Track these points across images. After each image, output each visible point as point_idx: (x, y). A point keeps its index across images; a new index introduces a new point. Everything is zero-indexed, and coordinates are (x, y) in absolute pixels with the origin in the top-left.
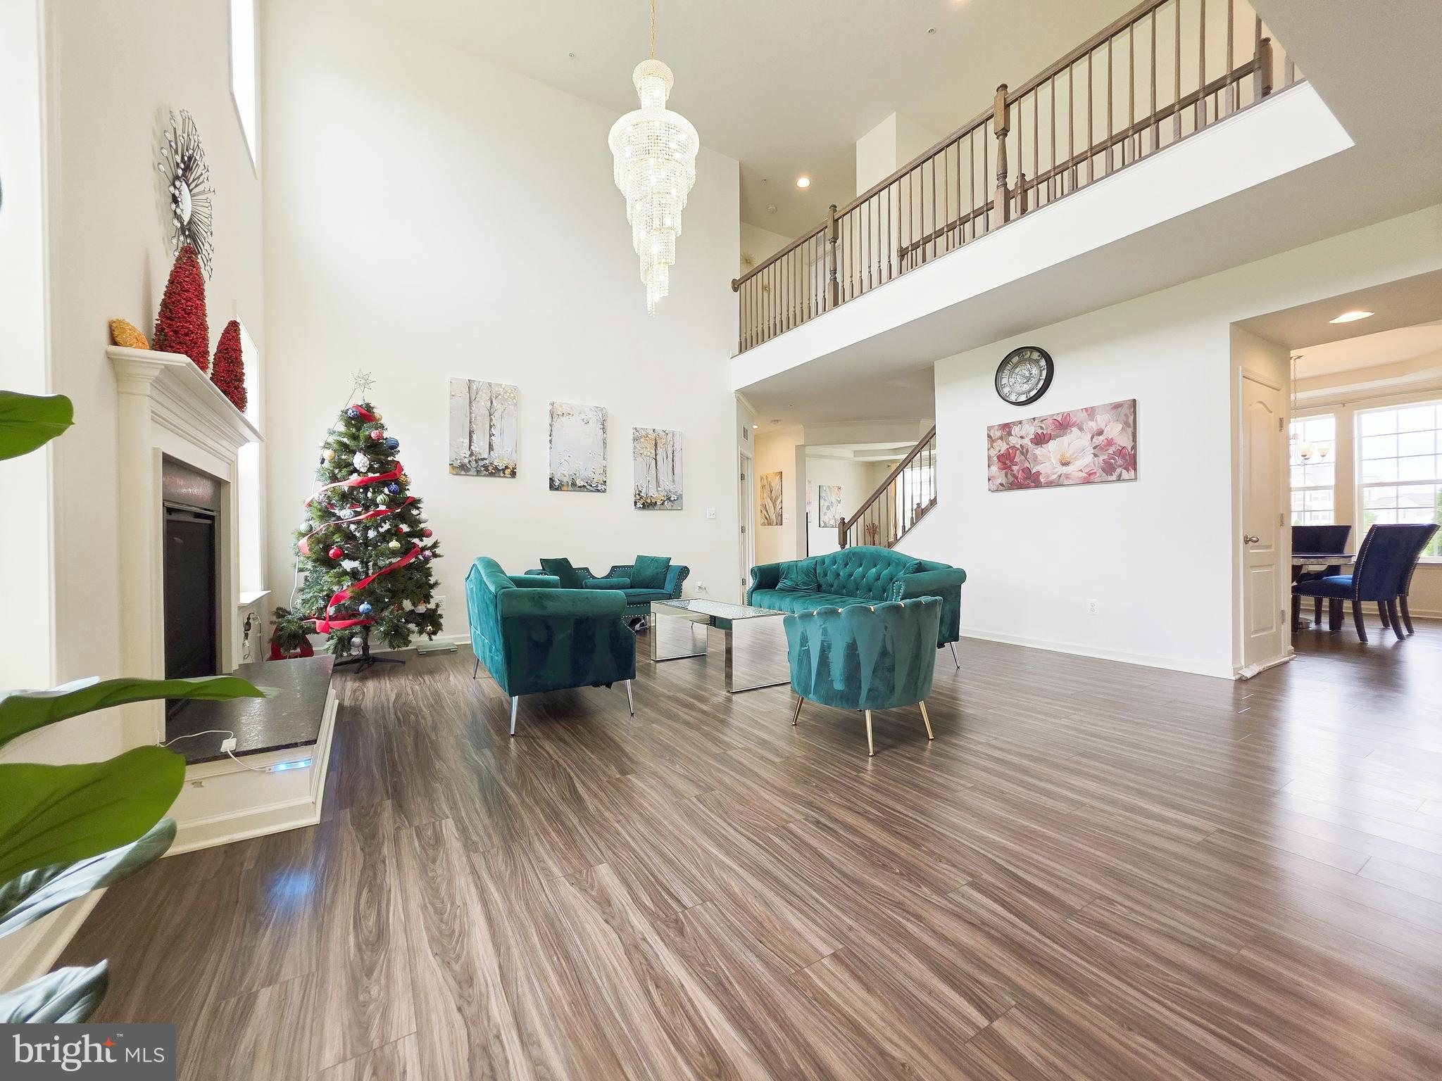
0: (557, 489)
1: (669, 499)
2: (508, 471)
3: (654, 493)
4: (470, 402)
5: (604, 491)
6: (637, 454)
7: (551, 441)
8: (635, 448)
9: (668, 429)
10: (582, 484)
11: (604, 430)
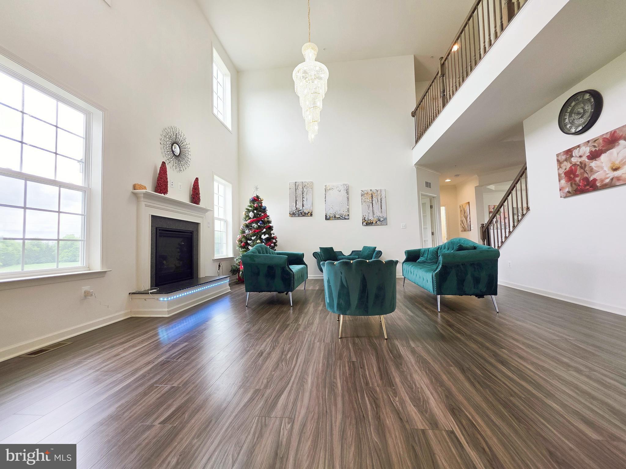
0: (328, 220)
1: (379, 220)
2: (309, 214)
3: (371, 218)
4: (296, 190)
5: (348, 219)
6: (363, 202)
7: (325, 200)
8: (362, 199)
9: (378, 189)
10: (339, 216)
11: (347, 193)
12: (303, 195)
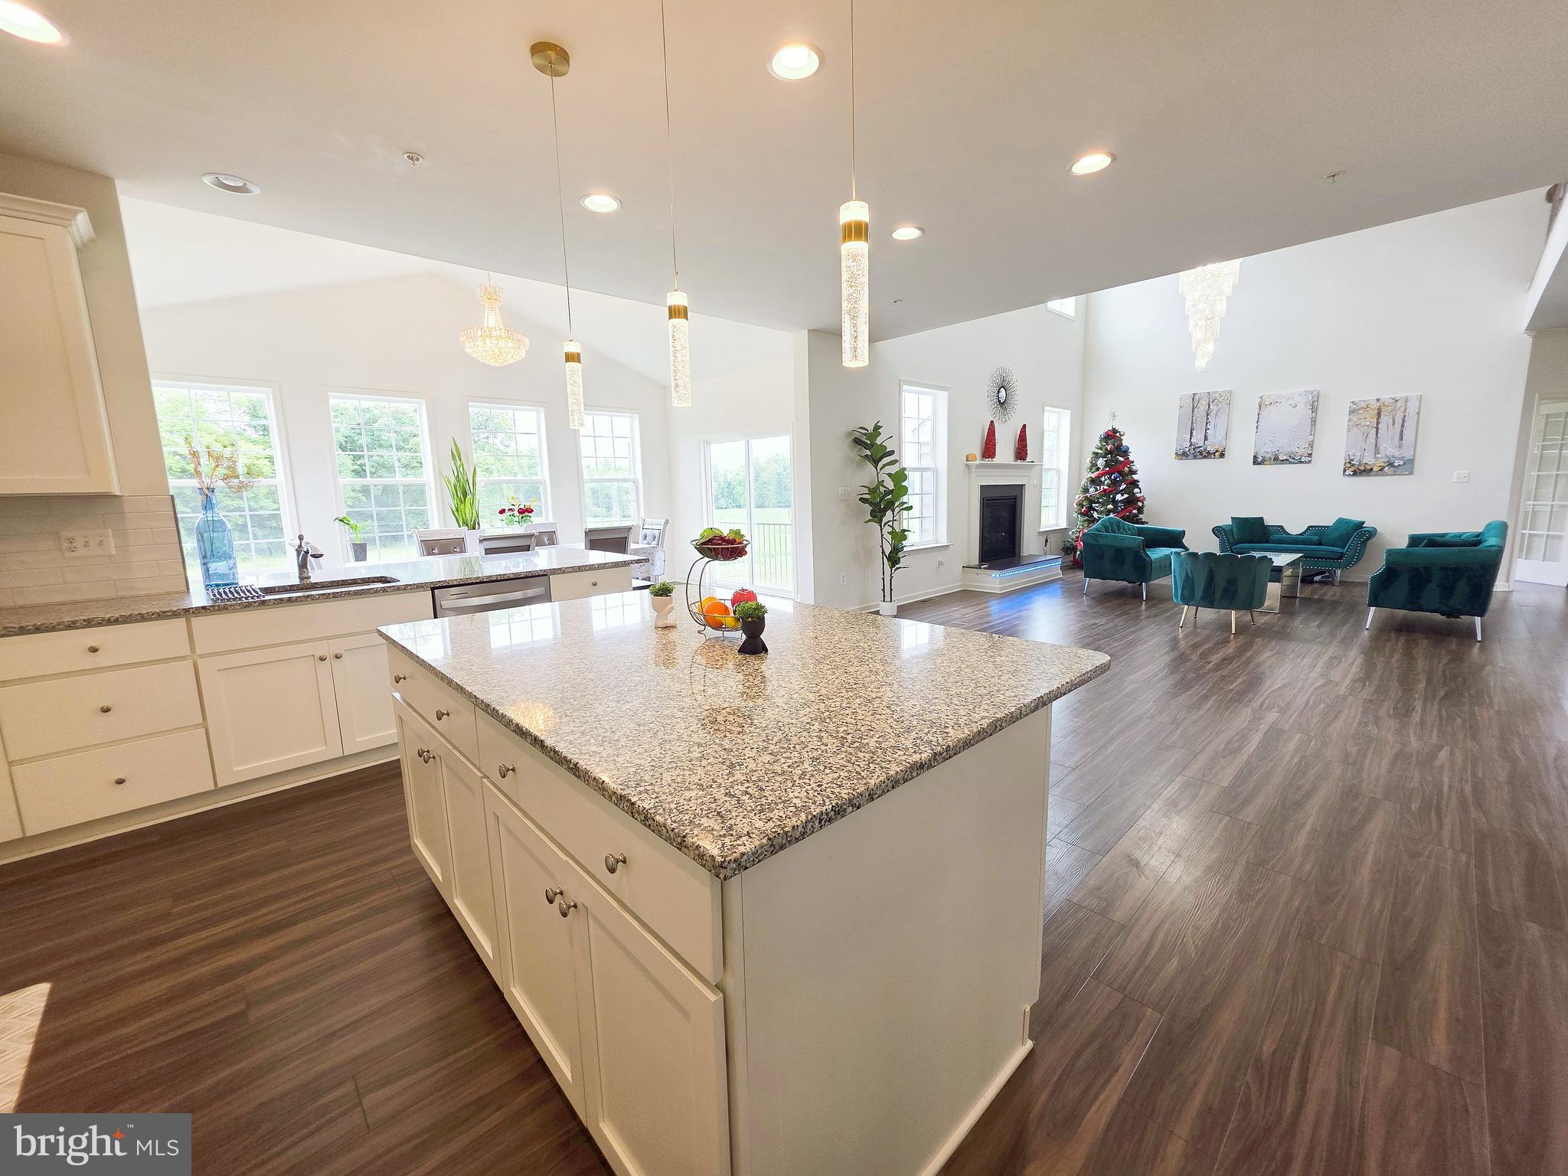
0: (1259, 464)
1: (1391, 465)
2: (1218, 454)
3: (1369, 460)
4: (1193, 409)
5: (1310, 462)
6: (1352, 426)
7: (1257, 427)
8: (1350, 420)
9: (1398, 396)
10: (1285, 458)
11: (1314, 409)
12: (1208, 419)
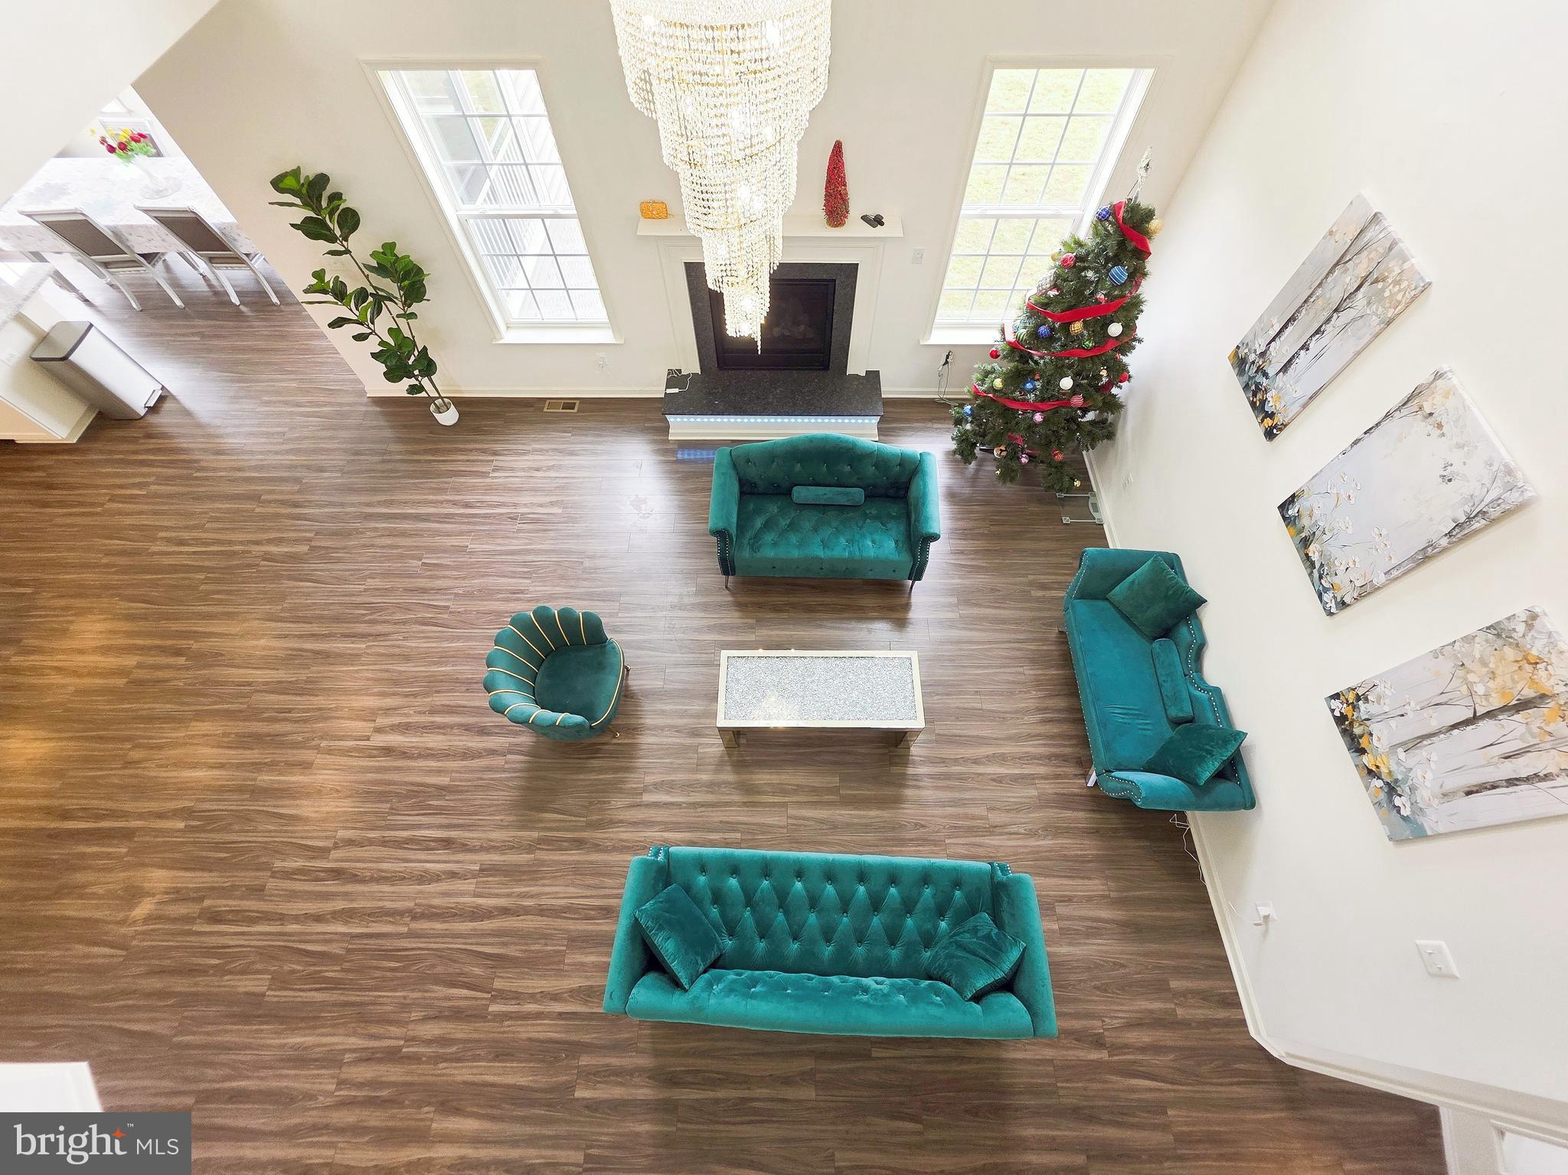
0: (1285, 517)
1: (1391, 789)
2: (1268, 422)
3: (1382, 737)
4: (1337, 264)
5: (1330, 614)
6: (1455, 654)
7: (1356, 442)
8: (1469, 639)
10: (1315, 557)
11: (1461, 532)
12: (1328, 320)
